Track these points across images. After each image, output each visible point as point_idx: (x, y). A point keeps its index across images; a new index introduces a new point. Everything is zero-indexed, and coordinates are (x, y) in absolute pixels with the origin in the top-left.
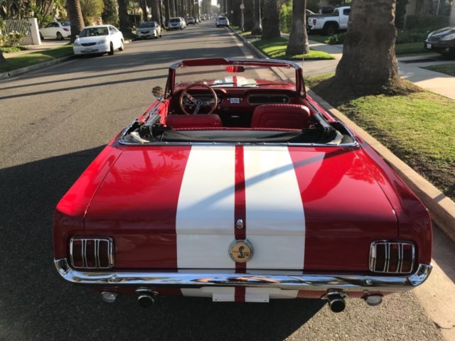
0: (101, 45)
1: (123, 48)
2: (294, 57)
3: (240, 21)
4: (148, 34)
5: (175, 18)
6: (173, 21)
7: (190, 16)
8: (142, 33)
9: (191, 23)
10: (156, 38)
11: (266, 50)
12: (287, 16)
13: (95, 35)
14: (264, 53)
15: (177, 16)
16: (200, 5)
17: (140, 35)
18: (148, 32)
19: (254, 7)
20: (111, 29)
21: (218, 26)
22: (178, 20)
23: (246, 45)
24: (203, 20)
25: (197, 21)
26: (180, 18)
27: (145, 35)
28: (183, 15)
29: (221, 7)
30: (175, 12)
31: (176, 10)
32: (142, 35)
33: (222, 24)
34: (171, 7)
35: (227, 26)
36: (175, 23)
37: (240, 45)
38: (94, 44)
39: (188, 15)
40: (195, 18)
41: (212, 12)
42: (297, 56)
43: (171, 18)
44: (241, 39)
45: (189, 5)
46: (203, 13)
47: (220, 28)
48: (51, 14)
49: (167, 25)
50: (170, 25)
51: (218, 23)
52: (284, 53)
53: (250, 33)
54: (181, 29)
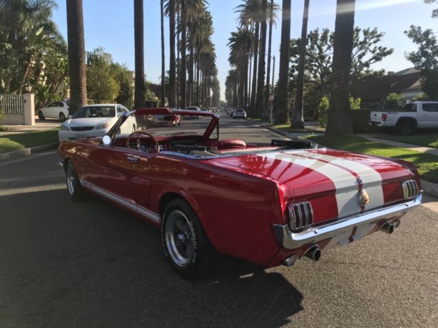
0: (100, 130)
13: (97, 116)
20: (120, 110)
32: (159, 121)
33: (239, 116)
35: (244, 118)
38: (90, 128)
48: (60, 93)
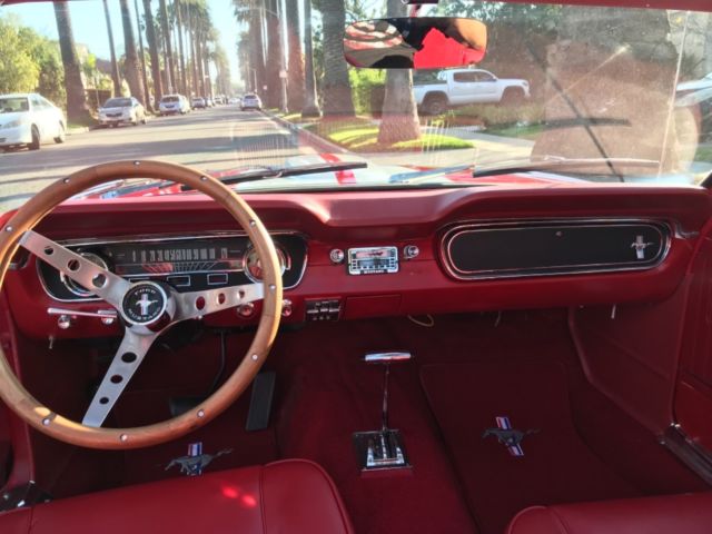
0: (12, 129)
1: (63, 138)
2: (396, 145)
3: (281, 99)
4: (120, 118)
5: (172, 95)
6: (167, 100)
7: (197, 95)
8: (109, 115)
9: (199, 106)
10: (134, 124)
11: (337, 137)
12: (360, 86)
13: (3, 112)
14: (333, 142)
15: (174, 92)
16: (213, 82)
17: (106, 119)
18: (120, 114)
19: (304, 74)
20: (36, 103)
21: (244, 109)
22: (176, 99)
23: (296, 132)
24: (219, 103)
25: (209, 103)
26: (180, 97)
27: (114, 119)
28: (184, 92)
29: (247, 84)
30: (170, 88)
31: (173, 85)
32: (109, 119)
33: (249, 105)
34: (165, 82)
35: (258, 109)
36: (171, 103)
37: (285, 132)
39: (193, 94)
40: (206, 100)
41: (233, 92)
42: (401, 144)
43: (164, 96)
44: (285, 125)
45: (195, 80)
46: (218, 92)
47: (247, 111)
49: (157, 106)
50: (163, 107)
51: (243, 104)
52: (374, 140)
53: (299, 115)
54: (182, 113)
